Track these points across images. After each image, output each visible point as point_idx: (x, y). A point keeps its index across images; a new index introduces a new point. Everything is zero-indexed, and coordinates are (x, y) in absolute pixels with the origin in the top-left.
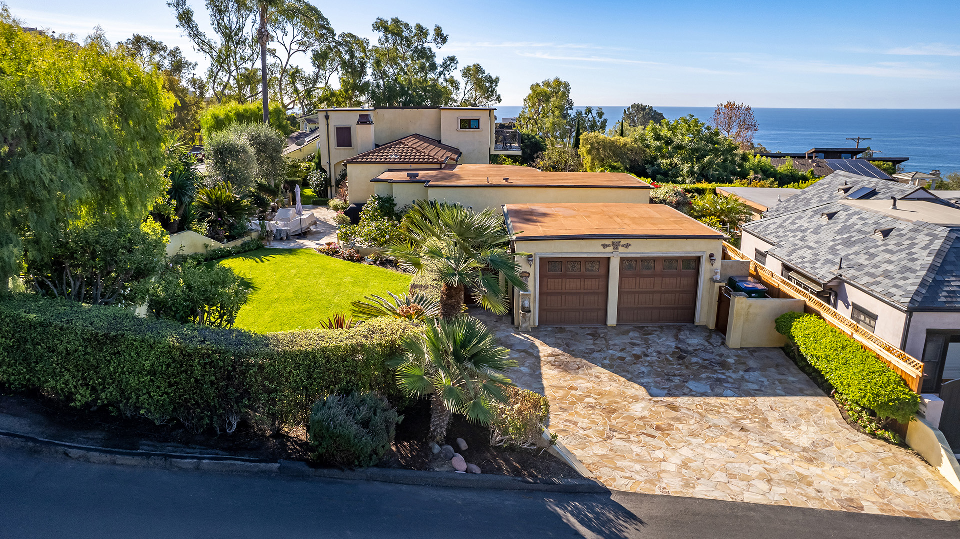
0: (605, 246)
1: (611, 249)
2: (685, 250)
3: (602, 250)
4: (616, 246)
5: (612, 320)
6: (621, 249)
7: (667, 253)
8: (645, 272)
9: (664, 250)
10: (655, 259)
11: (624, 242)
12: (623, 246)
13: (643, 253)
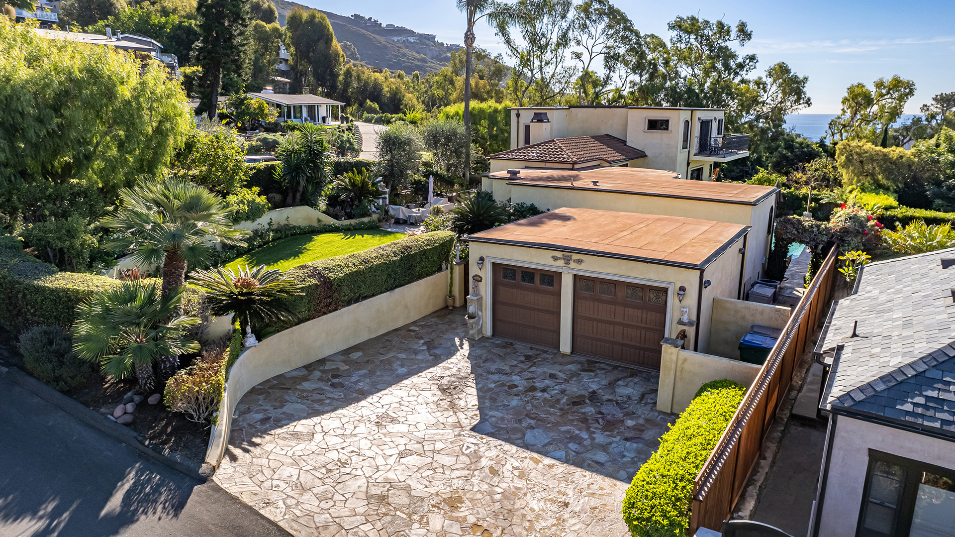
0: (555, 259)
1: (561, 263)
2: (647, 277)
3: (551, 262)
4: (567, 260)
5: (565, 346)
6: (573, 265)
7: (625, 277)
8: (604, 297)
9: (622, 273)
10: (615, 283)
11: (575, 257)
12: (574, 261)
13: (597, 273)
